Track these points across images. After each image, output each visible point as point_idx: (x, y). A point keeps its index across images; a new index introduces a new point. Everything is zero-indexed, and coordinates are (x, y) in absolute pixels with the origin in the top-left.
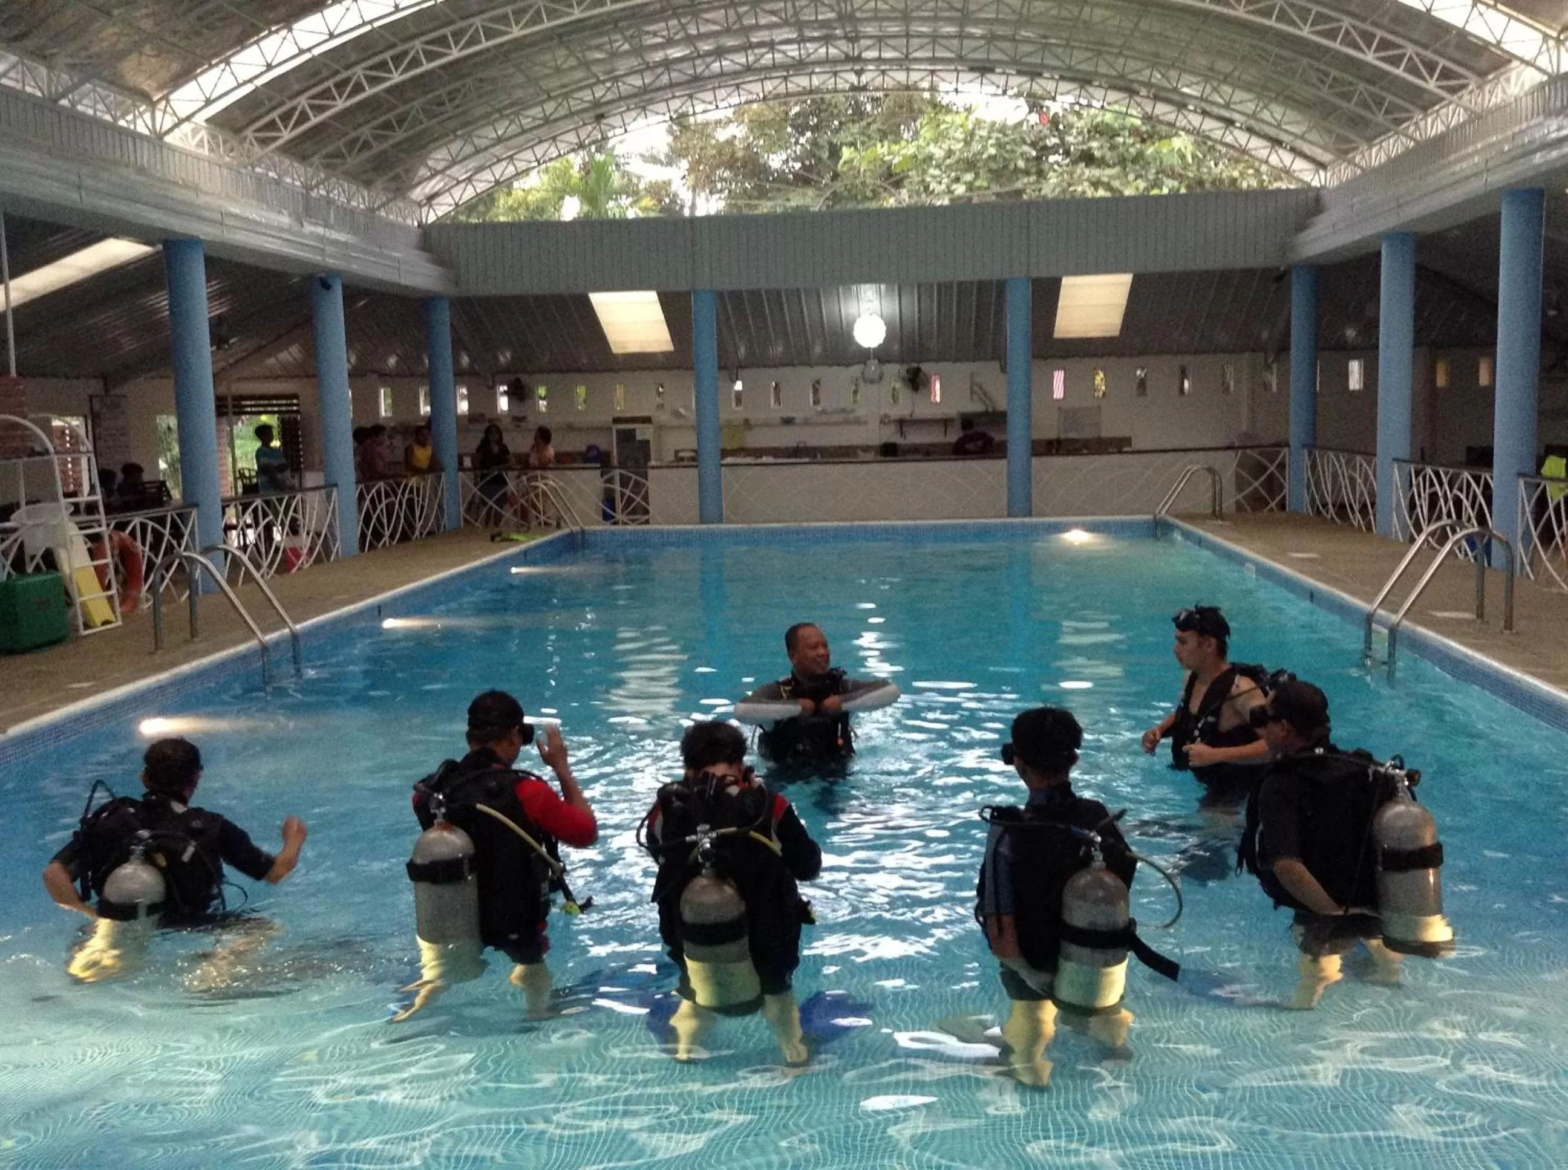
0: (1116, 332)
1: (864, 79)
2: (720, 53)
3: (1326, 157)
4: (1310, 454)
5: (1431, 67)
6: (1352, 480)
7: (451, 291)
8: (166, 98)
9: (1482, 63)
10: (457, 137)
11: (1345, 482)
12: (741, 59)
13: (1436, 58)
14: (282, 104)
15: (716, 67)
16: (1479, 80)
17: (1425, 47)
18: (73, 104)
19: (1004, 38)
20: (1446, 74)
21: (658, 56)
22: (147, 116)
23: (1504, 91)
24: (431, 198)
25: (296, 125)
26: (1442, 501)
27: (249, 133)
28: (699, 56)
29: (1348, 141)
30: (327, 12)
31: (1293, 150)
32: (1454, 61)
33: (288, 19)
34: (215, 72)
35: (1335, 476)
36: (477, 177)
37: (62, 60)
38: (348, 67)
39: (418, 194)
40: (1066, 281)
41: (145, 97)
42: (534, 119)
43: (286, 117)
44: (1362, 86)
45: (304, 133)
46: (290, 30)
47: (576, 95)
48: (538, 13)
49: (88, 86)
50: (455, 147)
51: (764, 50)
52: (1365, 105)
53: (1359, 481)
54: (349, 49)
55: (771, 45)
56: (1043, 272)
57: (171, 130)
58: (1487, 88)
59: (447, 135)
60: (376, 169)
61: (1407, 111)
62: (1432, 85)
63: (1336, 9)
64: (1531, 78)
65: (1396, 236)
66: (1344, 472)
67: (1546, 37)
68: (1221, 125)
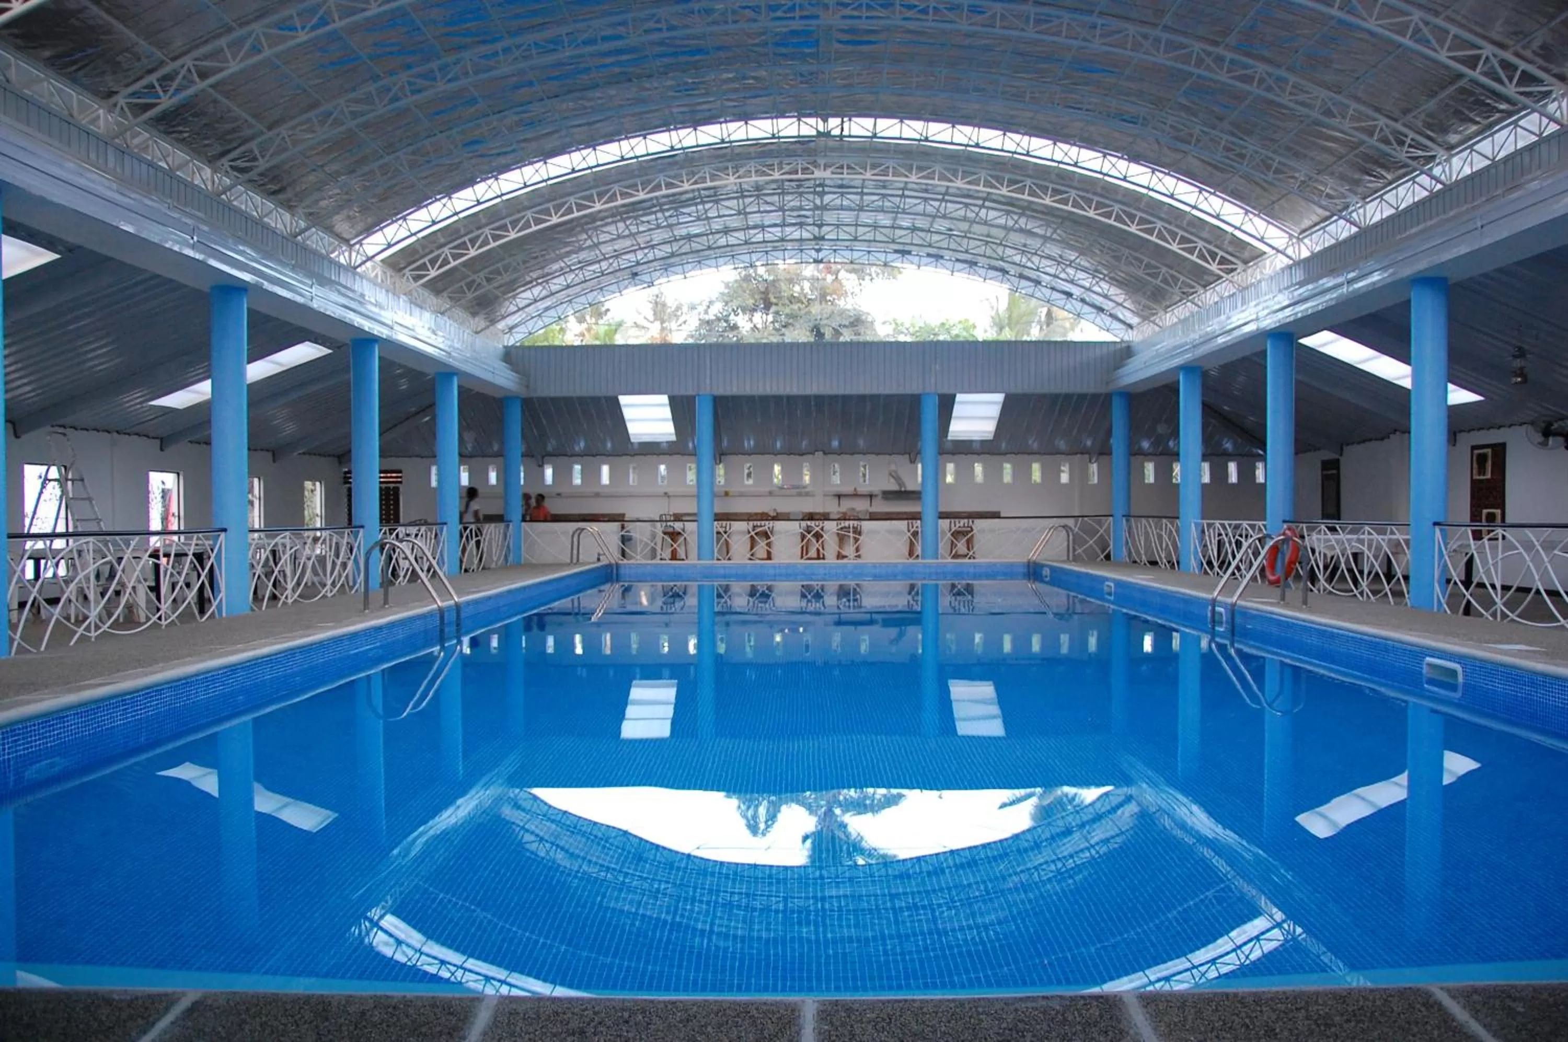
0: (990, 437)
1: (821, 255)
2: (726, 231)
3: (1134, 320)
4: (1127, 521)
5: (1213, 256)
6: (1160, 537)
7: (524, 393)
8: (360, 243)
9: (1246, 255)
10: (538, 284)
11: (1154, 539)
12: (740, 235)
13: (1216, 250)
14: (432, 252)
15: (722, 242)
16: (1244, 267)
17: (1209, 243)
18: (304, 241)
19: (922, 230)
20: (1223, 261)
21: (684, 232)
22: (347, 254)
23: (1261, 273)
24: (511, 328)
25: (440, 267)
26: (1227, 545)
27: (407, 271)
28: (712, 233)
29: (1150, 308)
30: (476, 187)
31: (1111, 315)
32: (1227, 252)
33: (450, 191)
34: (395, 226)
35: (1147, 533)
36: (546, 314)
37: (300, 211)
38: (479, 228)
39: (501, 325)
40: (960, 397)
41: (347, 241)
42: (594, 272)
43: (433, 262)
44: (1164, 270)
45: (444, 273)
46: (450, 198)
47: (624, 257)
48: (614, 194)
49: (314, 230)
50: (536, 291)
51: (756, 231)
52: (1165, 281)
53: (1165, 537)
54: (481, 216)
55: (763, 227)
56: (945, 390)
57: (360, 265)
58: (1249, 271)
59: (531, 282)
60: (479, 304)
61: (1193, 287)
62: (1214, 267)
63: (1152, 215)
64: (1281, 262)
65: (1187, 368)
66: (1153, 533)
67: (1291, 236)
68: (1064, 297)
